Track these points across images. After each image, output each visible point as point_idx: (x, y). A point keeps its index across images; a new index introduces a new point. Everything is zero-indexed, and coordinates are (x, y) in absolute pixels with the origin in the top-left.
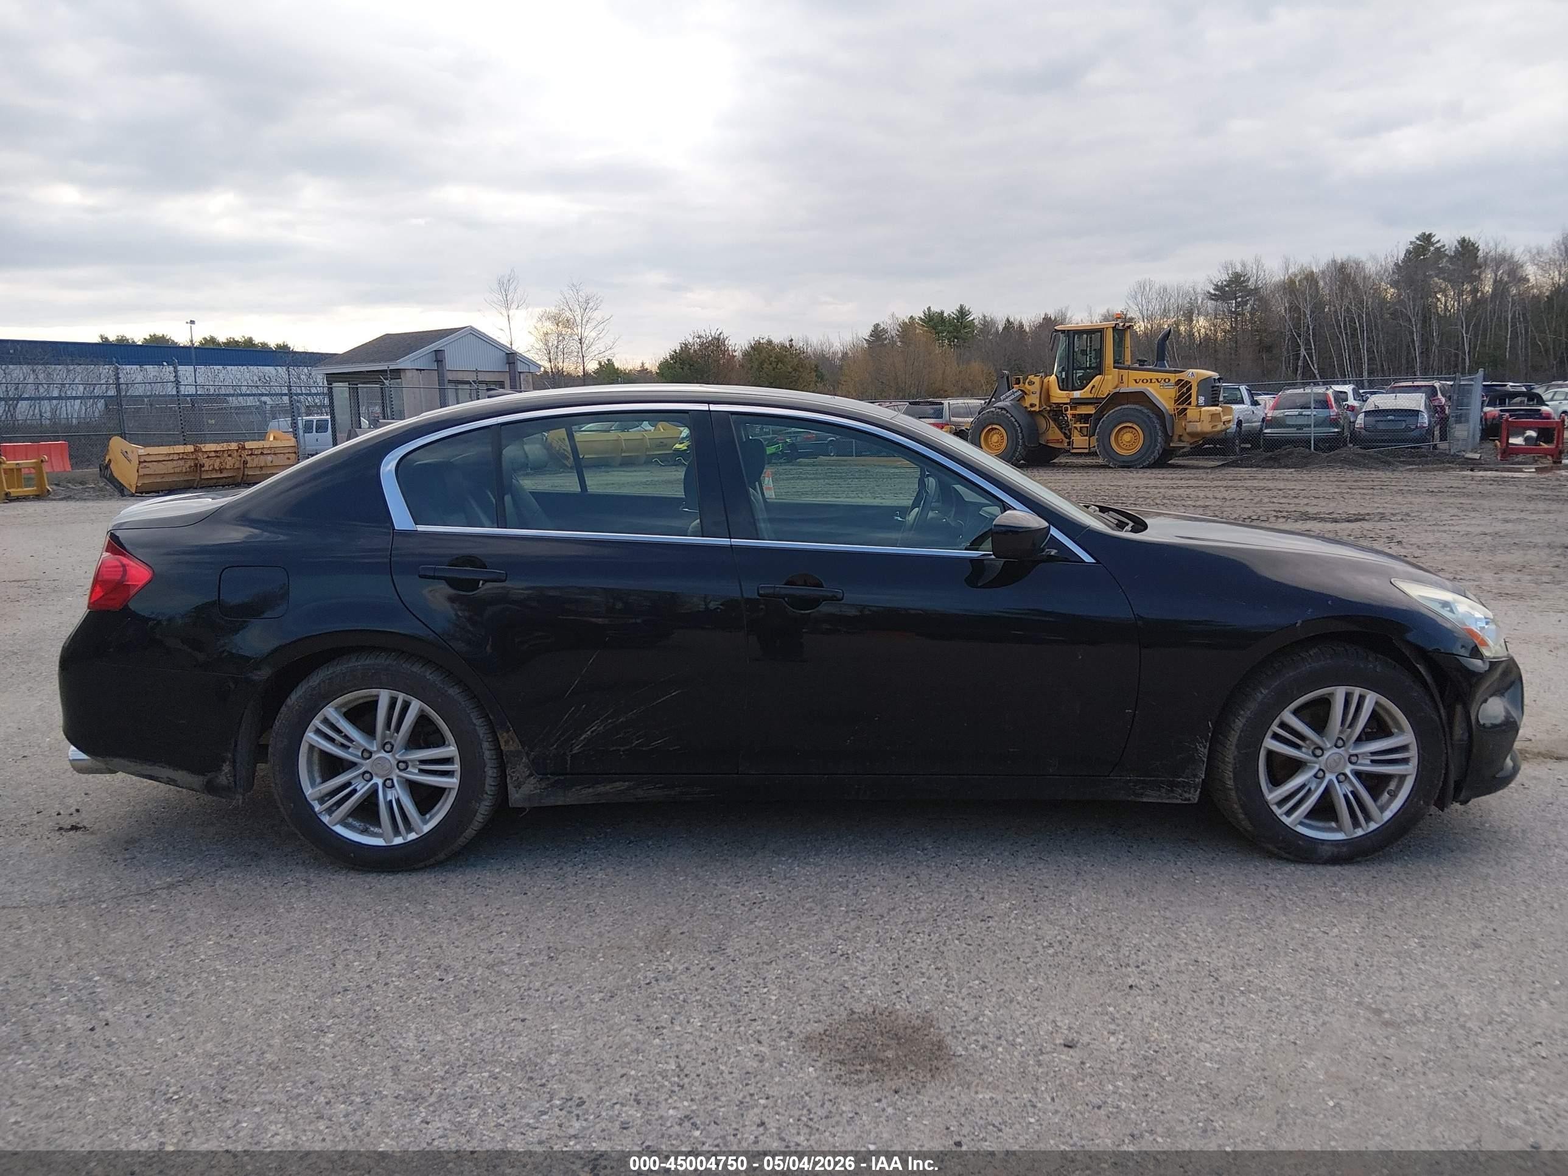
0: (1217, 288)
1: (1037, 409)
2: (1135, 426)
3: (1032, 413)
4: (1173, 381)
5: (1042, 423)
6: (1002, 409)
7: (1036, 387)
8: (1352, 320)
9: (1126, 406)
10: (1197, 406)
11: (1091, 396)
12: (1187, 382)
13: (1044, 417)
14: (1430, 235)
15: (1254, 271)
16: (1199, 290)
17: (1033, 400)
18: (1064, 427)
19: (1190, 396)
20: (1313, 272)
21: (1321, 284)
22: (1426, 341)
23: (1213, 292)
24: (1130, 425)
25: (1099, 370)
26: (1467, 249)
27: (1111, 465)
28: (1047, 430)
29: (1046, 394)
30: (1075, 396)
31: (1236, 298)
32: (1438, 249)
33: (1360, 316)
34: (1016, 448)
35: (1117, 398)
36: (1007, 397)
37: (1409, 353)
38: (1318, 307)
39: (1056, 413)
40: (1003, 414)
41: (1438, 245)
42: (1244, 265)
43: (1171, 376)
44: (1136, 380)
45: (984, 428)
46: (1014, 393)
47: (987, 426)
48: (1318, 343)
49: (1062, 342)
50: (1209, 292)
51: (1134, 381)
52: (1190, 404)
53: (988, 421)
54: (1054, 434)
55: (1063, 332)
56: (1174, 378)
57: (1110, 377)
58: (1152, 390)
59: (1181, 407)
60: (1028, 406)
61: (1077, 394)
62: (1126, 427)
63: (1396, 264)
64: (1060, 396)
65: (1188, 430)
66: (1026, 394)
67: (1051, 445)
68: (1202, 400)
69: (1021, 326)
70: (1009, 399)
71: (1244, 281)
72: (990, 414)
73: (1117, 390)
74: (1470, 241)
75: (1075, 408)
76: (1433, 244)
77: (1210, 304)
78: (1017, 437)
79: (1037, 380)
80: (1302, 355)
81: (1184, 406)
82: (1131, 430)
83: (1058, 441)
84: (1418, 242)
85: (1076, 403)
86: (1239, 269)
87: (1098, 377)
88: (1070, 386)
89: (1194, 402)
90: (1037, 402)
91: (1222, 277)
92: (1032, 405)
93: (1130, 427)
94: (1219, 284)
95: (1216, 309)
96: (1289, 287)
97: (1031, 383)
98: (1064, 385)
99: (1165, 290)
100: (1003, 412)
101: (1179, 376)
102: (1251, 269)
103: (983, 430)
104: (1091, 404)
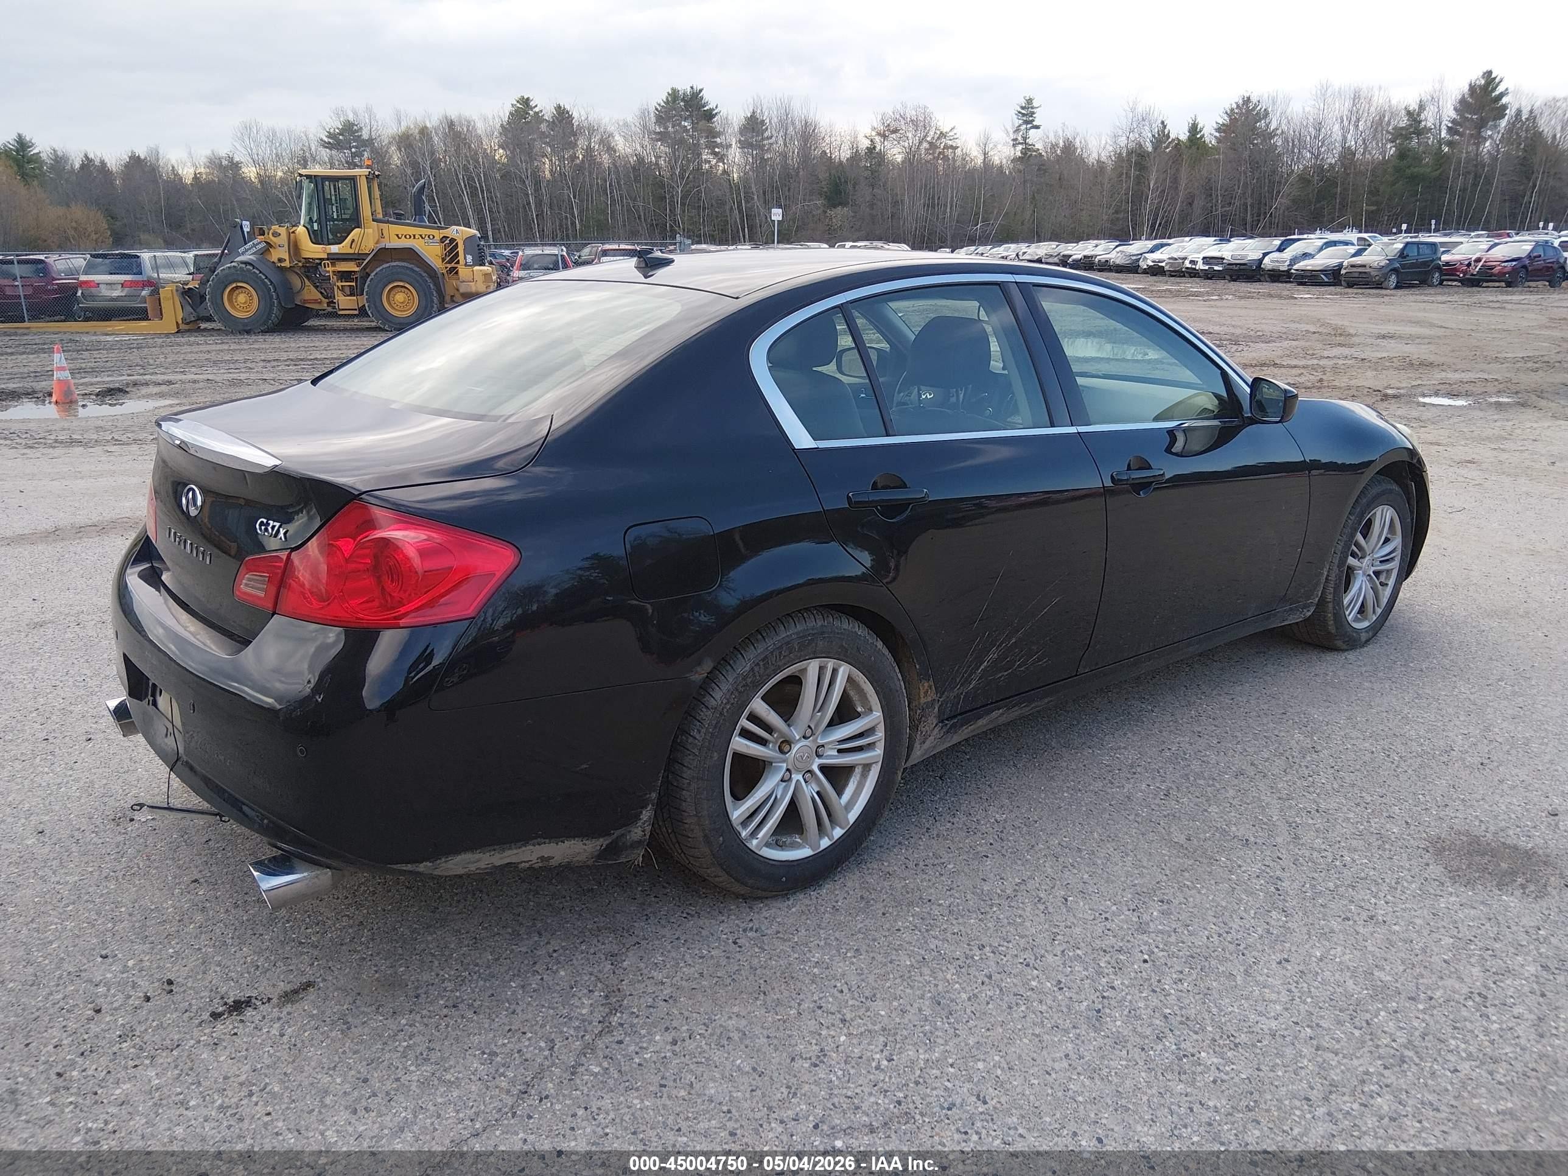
0: (330, 135)
1: (287, 264)
2: (407, 285)
3: (281, 268)
4: (437, 238)
5: (296, 282)
6: (246, 263)
7: (283, 239)
8: (472, 179)
9: (395, 264)
10: (466, 265)
11: (351, 251)
12: (452, 240)
13: (297, 273)
14: (528, 99)
15: (367, 121)
16: (311, 136)
17: (280, 254)
18: (322, 284)
19: (457, 255)
20: (426, 127)
21: (436, 139)
22: (539, 203)
23: (326, 140)
24: (401, 284)
25: (356, 221)
26: (562, 115)
27: (386, 327)
28: (302, 289)
29: (294, 247)
30: (333, 251)
31: (350, 149)
32: (537, 113)
33: (479, 176)
34: (271, 310)
35: (383, 254)
36: (247, 250)
37: (526, 215)
38: (435, 163)
39: (311, 269)
40: (248, 270)
41: (537, 110)
42: (355, 113)
43: (435, 232)
44: (397, 235)
45: (226, 287)
46: (255, 245)
47: (231, 283)
48: (441, 201)
49: (308, 187)
50: (322, 140)
51: (398, 236)
52: (458, 262)
53: (231, 278)
54: (310, 294)
55: (308, 177)
56: (438, 234)
57: (370, 231)
58: (418, 245)
59: (449, 266)
60: (276, 261)
61: (334, 249)
62: (398, 286)
63: (502, 126)
64: (312, 250)
65: (462, 290)
66: (271, 246)
67: (307, 305)
68: (469, 258)
69: (103, 163)
70: (249, 252)
71: (357, 131)
72: (233, 270)
73: (380, 246)
74: (564, 109)
75: (333, 265)
76: (532, 109)
77: (325, 153)
78: (271, 297)
79: (282, 231)
80: (427, 212)
81: (453, 265)
82: (403, 290)
83: (316, 301)
84: (518, 105)
85: (334, 259)
86: (351, 118)
87: (357, 230)
88: (325, 240)
89: (462, 261)
90: (286, 256)
91: (336, 125)
92: (280, 260)
93: (402, 287)
94: (332, 131)
95: (331, 157)
96: (405, 141)
97: (276, 235)
98: (316, 238)
99: (274, 134)
100: (248, 267)
101: (444, 233)
102: (363, 120)
103: (225, 289)
104: (351, 260)
